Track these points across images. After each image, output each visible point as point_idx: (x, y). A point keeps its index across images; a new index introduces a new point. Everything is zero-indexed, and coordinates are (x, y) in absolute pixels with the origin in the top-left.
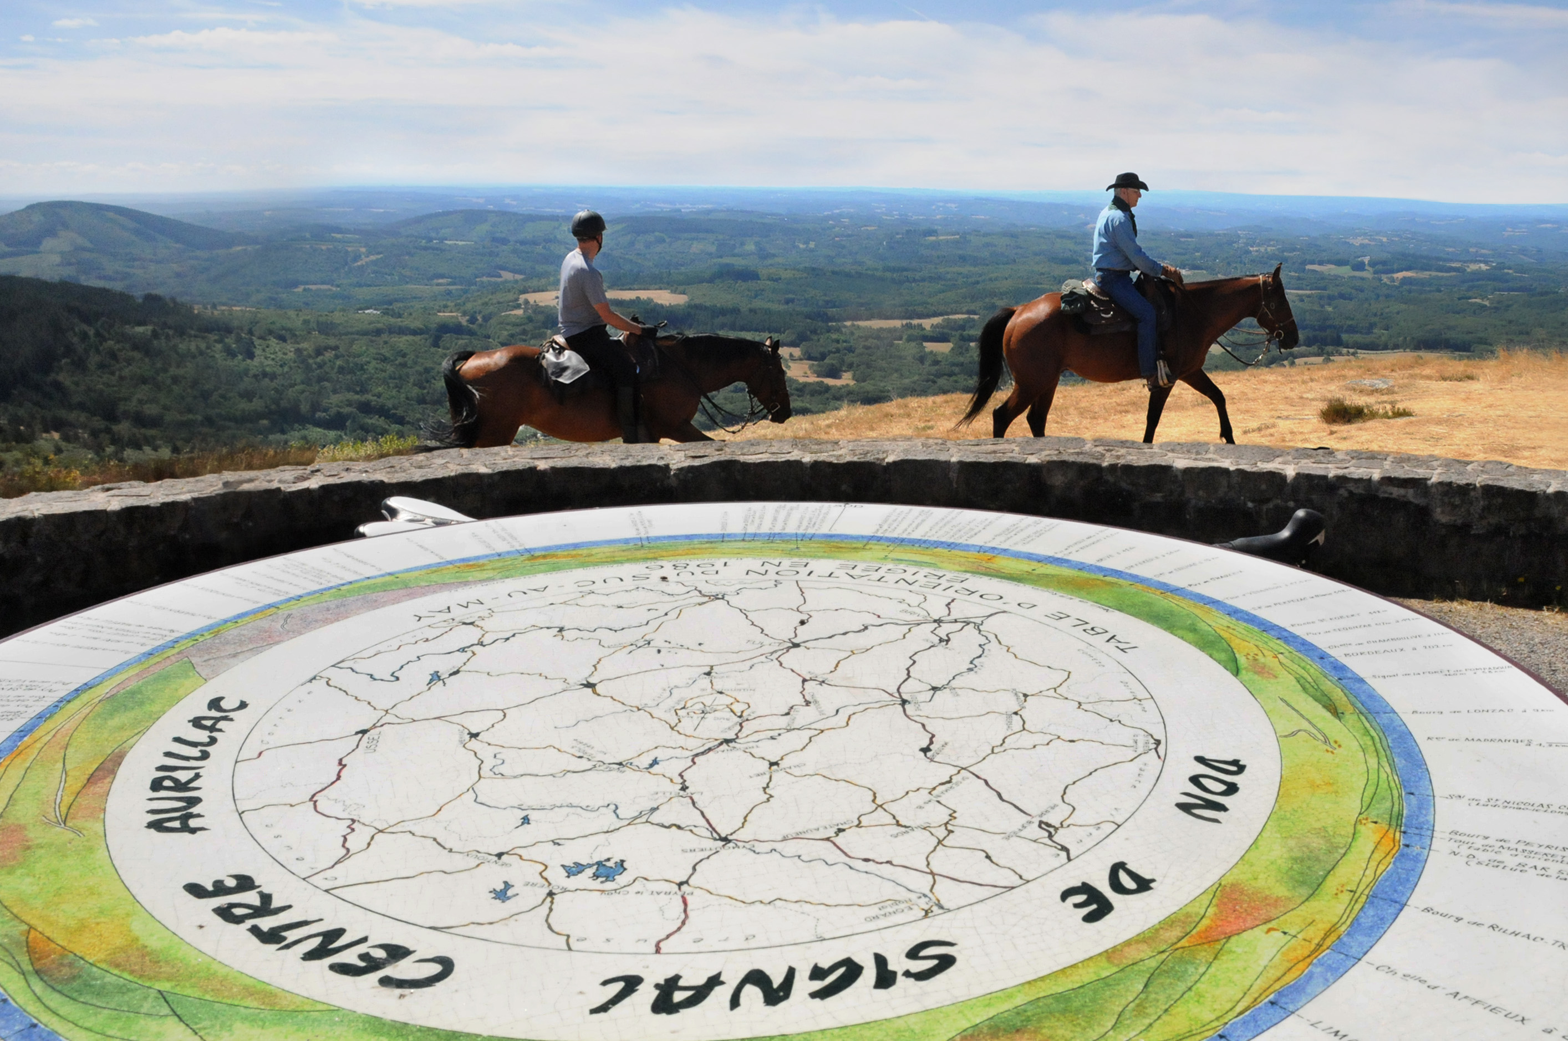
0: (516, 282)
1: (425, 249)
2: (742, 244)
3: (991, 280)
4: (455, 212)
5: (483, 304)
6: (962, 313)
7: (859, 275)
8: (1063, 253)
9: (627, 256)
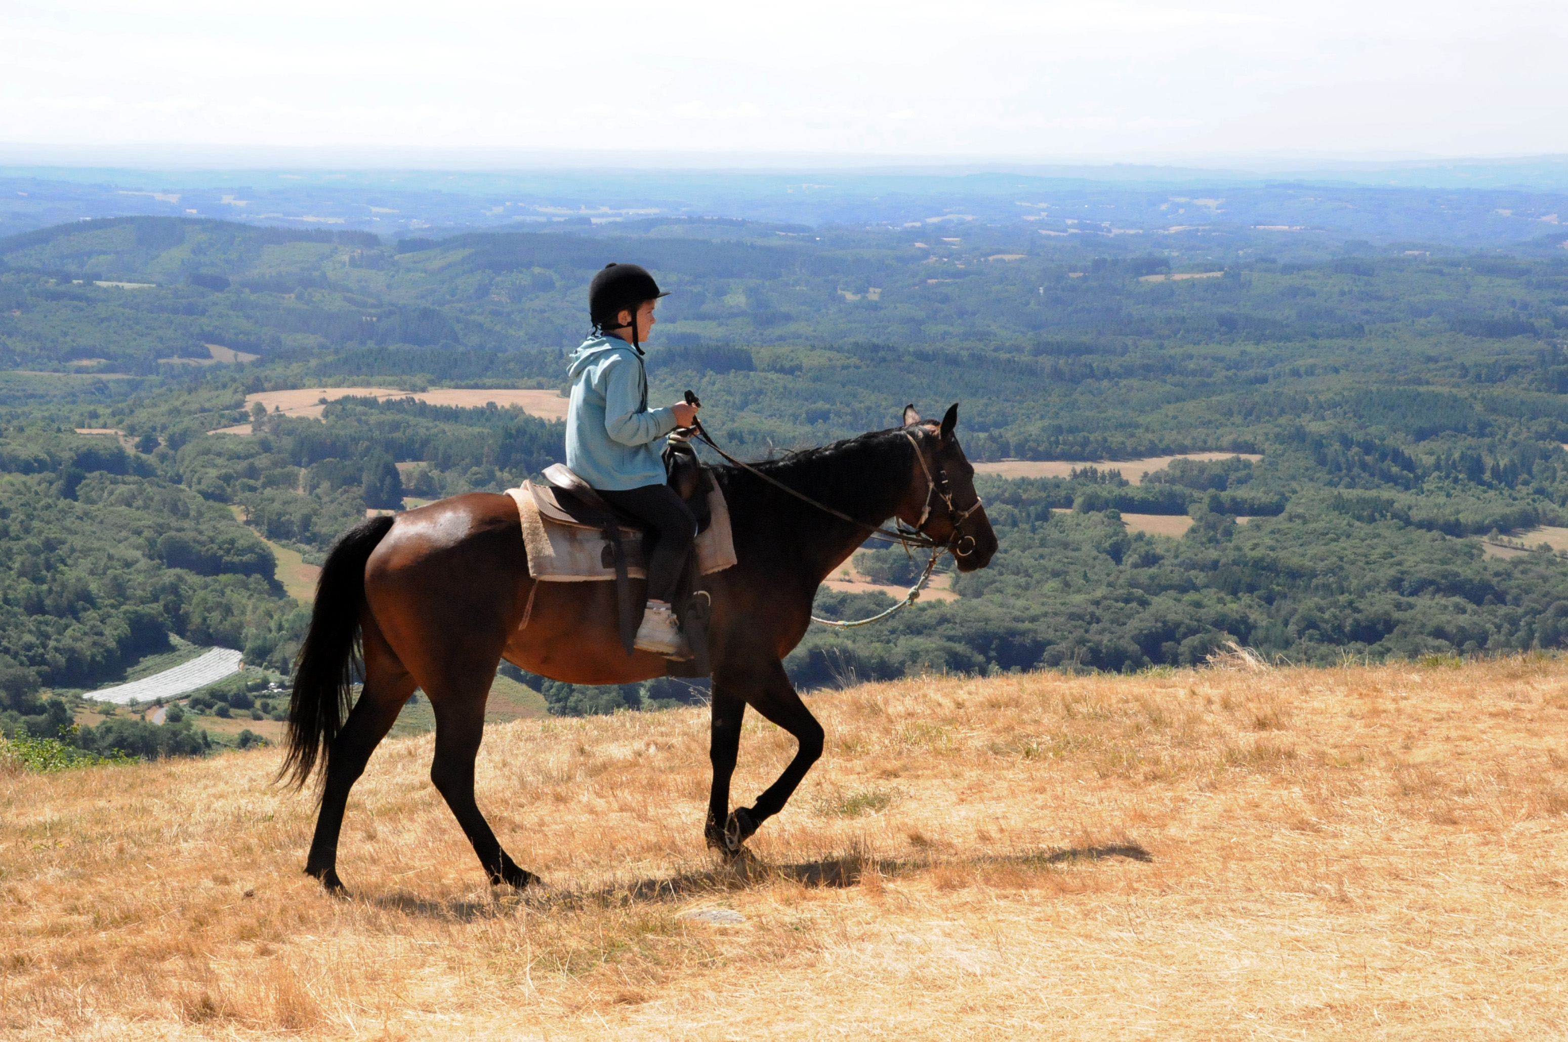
0: (240, 367)
1: (55, 296)
2: (721, 293)
3: (1296, 373)
4: (119, 221)
5: (170, 412)
6: (1220, 449)
7: (979, 360)
8: (1493, 308)
9: (472, 317)
